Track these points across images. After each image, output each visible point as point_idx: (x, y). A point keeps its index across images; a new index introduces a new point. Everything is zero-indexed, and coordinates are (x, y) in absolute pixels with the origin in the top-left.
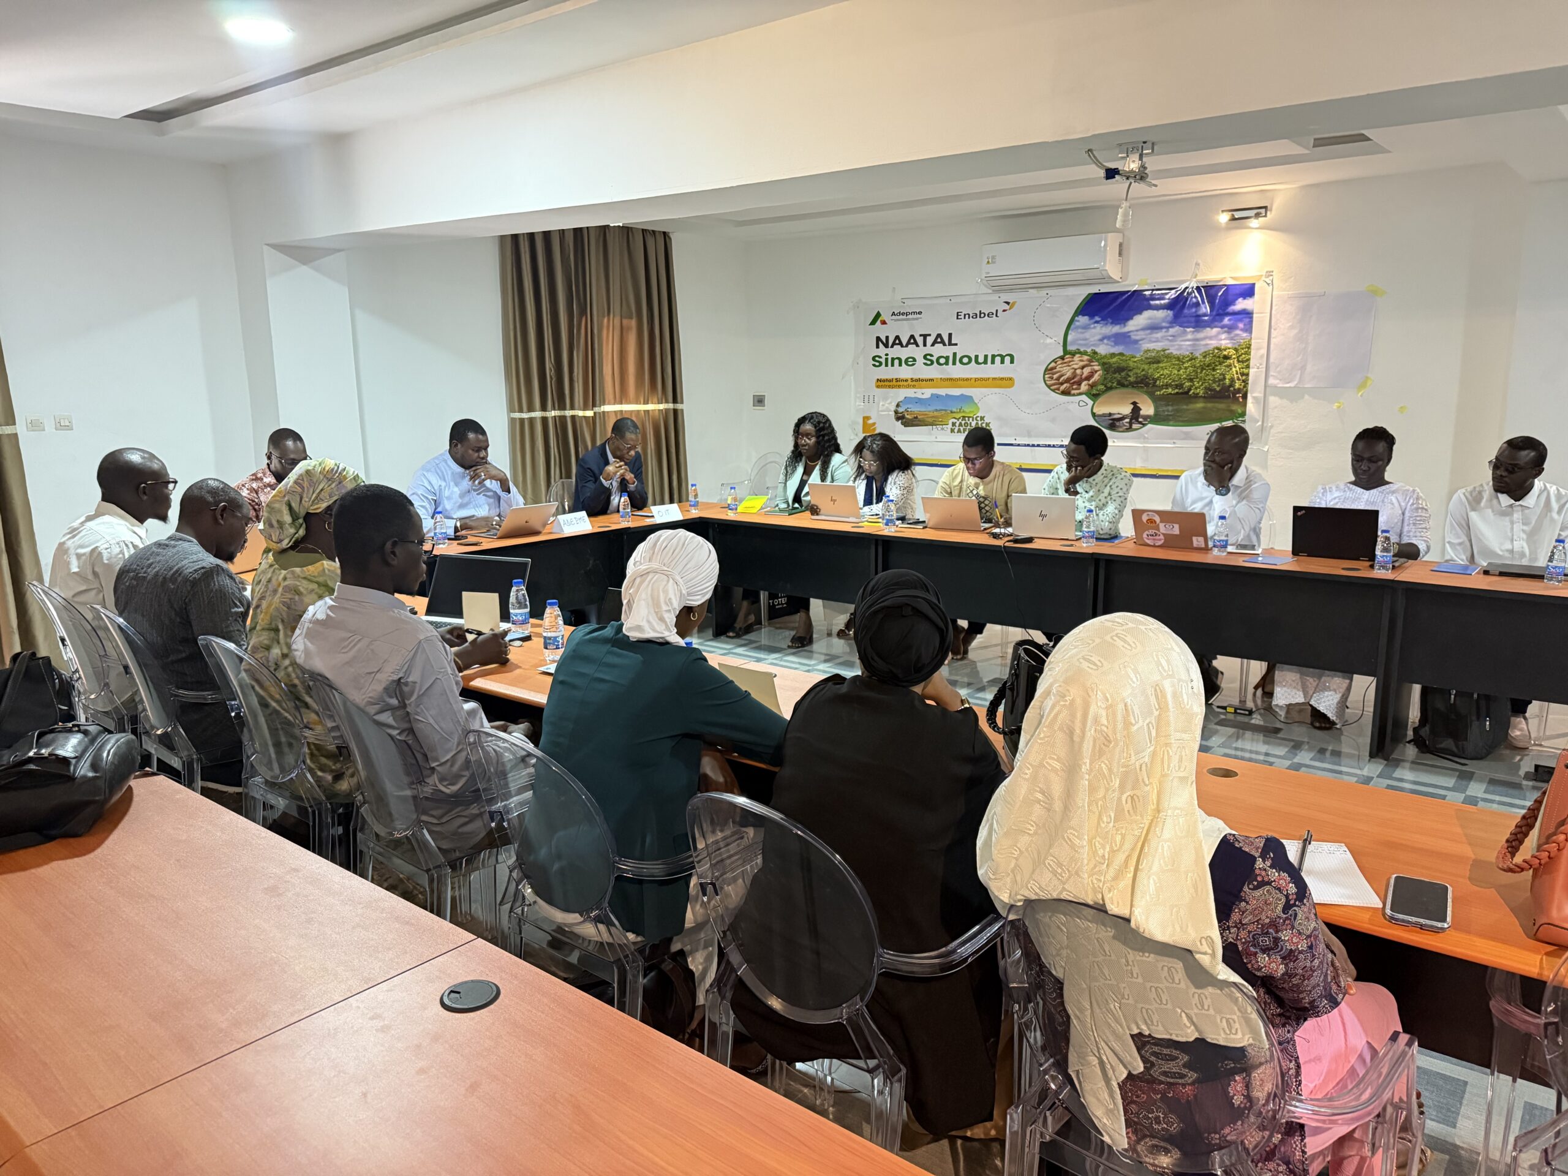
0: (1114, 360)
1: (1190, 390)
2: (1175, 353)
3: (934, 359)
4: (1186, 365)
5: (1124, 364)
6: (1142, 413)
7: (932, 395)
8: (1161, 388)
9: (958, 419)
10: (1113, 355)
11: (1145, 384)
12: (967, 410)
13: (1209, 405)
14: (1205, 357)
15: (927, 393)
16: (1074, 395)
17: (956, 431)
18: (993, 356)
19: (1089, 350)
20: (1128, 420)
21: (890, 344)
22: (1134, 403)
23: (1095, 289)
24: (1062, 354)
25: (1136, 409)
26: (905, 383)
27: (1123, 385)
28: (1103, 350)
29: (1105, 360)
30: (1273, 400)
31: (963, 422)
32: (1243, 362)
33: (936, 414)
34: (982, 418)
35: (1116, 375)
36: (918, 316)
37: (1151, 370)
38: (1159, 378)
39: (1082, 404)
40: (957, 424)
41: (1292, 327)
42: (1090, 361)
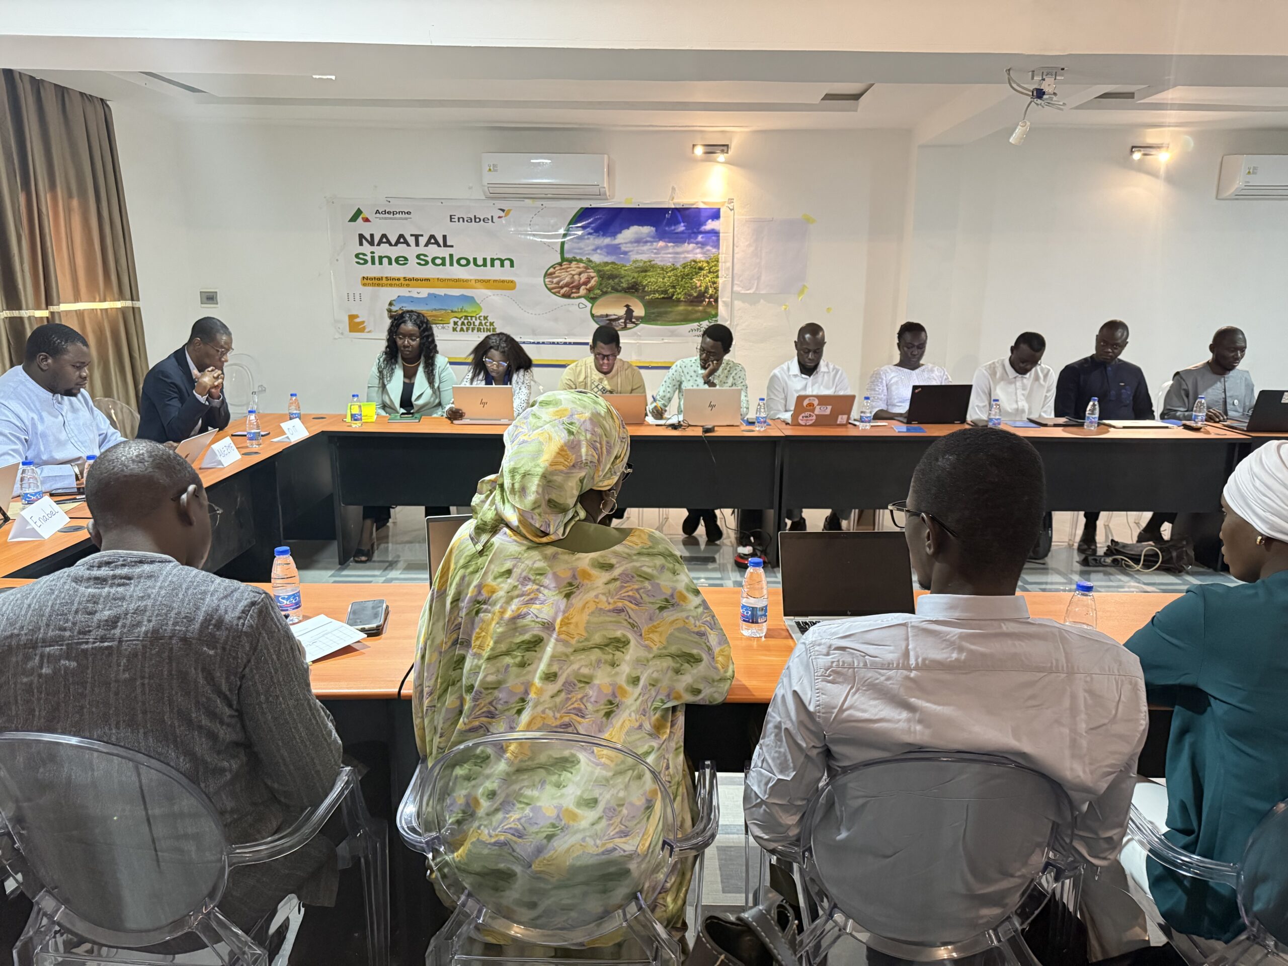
0: (608, 268)
1: (673, 295)
2: (659, 263)
3: (429, 259)
4: (669, 274)
5: (615, 272)
6: (635, 314)
7: (429, 294)
8: (649, 293)
9: (460, 319)
10: (606, 264)
11: (634, 289)
12: (469, 310)
13: (690, 308)
14: (684, 268)
15: (424, 292)
16: (574, 298)
17: (458, 329)
18: (493, 260)
19: (584, 259)
20: (623, 320)
21: (376, 241)
22: (627, 306)
23: (586, 204)
24: (559, 260)
25: (629, 312)
26: (397, 282)
27: (617, 291)
28: (597, 258)
29: (600, 268)
30: (737, 303)
31: (466, 322)
32: (713, 272)
33: (434, 313)
34: (486, 318)
35: (611, 281)
36: (407, 216)
37: (640, 278)
38: (647, 285)
39: (581, 306)
40: (459, 323)
41: (749, 246)
42: (587, 268)
